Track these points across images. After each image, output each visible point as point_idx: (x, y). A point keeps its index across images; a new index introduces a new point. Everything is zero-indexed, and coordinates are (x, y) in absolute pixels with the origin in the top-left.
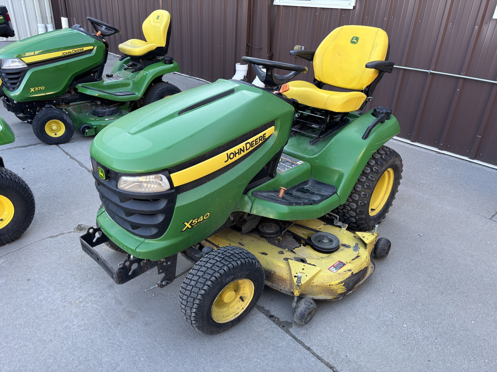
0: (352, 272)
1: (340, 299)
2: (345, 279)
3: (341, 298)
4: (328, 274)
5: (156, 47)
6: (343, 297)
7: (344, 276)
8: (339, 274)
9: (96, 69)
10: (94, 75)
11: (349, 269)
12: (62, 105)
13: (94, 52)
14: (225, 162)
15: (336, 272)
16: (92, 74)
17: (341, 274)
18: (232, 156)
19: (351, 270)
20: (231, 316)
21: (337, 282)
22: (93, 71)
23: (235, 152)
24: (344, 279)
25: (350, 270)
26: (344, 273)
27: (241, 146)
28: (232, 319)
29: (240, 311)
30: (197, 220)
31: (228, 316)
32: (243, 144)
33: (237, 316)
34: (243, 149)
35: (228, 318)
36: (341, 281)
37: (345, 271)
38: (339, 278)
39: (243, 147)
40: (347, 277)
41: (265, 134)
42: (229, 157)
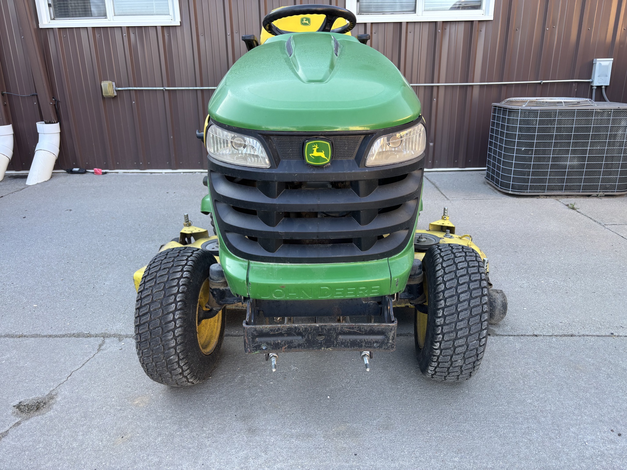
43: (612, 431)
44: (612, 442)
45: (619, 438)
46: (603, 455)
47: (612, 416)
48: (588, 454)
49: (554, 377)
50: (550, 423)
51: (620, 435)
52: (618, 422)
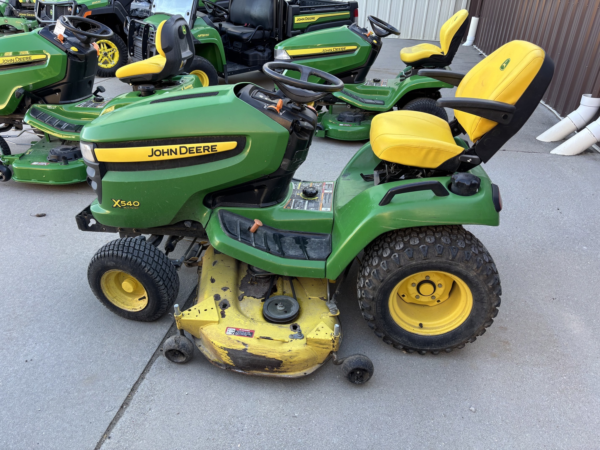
0: (247, 348)
1: (221, 367)
2: (231, 348)
3: (223, 368)
4: (219, 330)
5: (431, 55)
6: (226, 368)
7: (232, 344)
8: (230, 338)
9: (356, 71)
10: (354, 77)
11: (246, 343)
12: (321, 102)
13: (356, 52)
14: (149, 156)
15: (228, 335)
16: (352, 76)
17: (231, 340)
18: (158, 153)
19: (247, 345)
20: (129, 307)
21: (220, 345)
22: (353, 72)
23: (163, 150)
24: (229, 348)
25: (244, 344)
26: (236, 342)
27: (173, 147)
28: (129, 310)
29: (138, 309)
30: (126, 203)
31: (127, 305)
32: (178, 146)
33: (134, 311)
34: (175, 151)
35: (126, 306)
36: (225, 346)
37: (238, 341)
38: (225, 343)
39: (176, 149)
40: (234, 348)
41: (216, 146)
42: (154, 153)
43: (32, 360)
44: (26, 355)
45: (26, 360)
46: (24, 345)
47: (39, 368)
48: (31, 340)
49: (91, 361)
50: (60, 337)
51: (26, 361)
52: (33, 367)
